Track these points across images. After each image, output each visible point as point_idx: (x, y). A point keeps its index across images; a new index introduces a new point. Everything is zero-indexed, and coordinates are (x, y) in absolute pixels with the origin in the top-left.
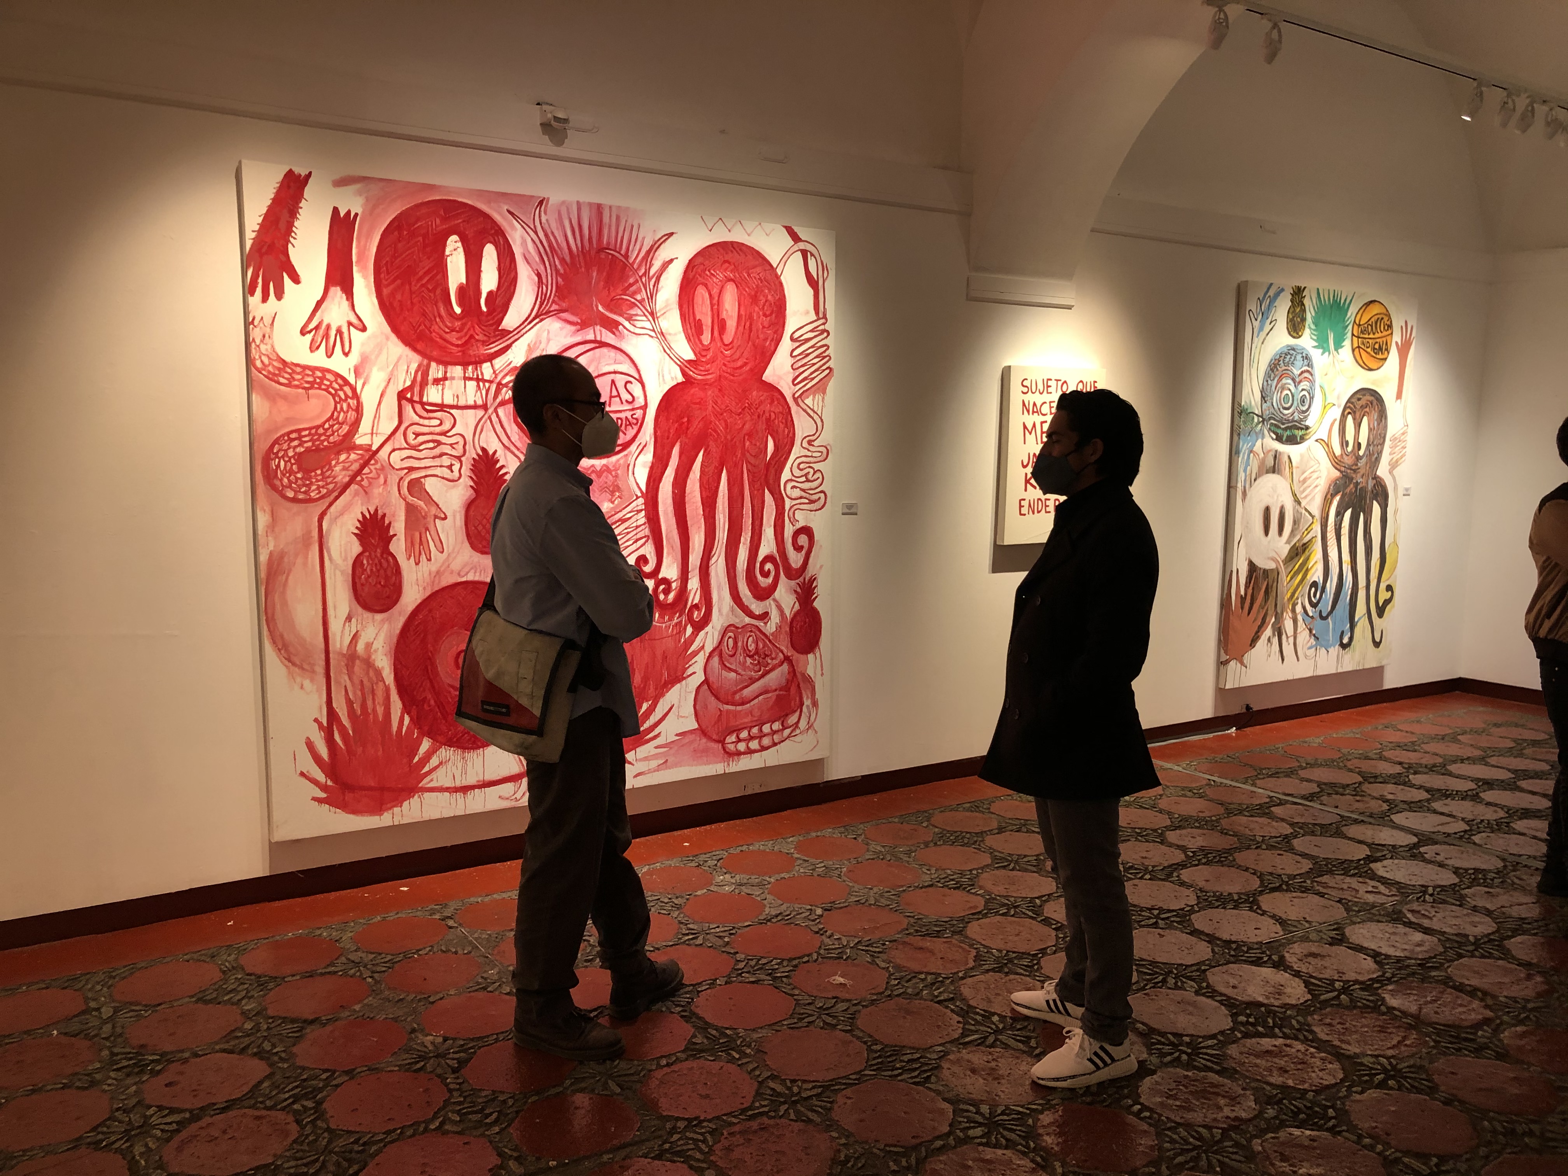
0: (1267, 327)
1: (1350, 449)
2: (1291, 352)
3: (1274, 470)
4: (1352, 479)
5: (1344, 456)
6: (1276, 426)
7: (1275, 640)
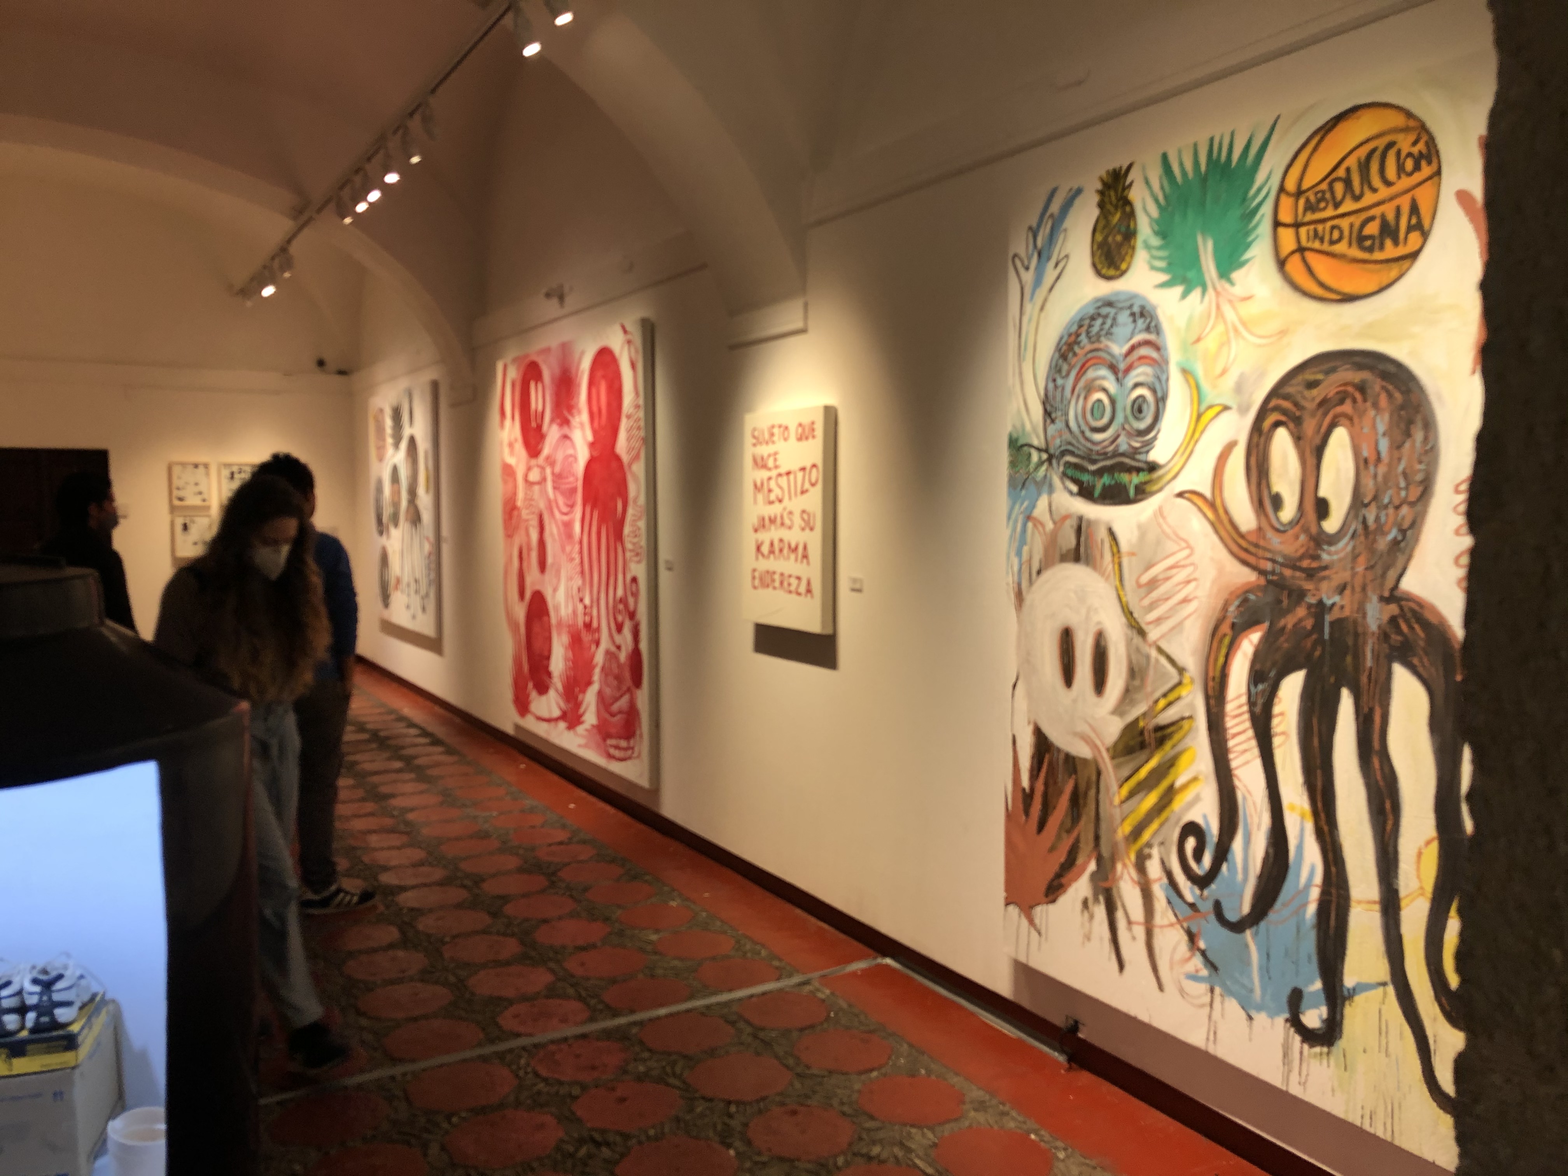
0: (1050, 274)
1: (1288, 513)
3: (1076, 556)
4: (1301, 594)
7: (1100, 911)
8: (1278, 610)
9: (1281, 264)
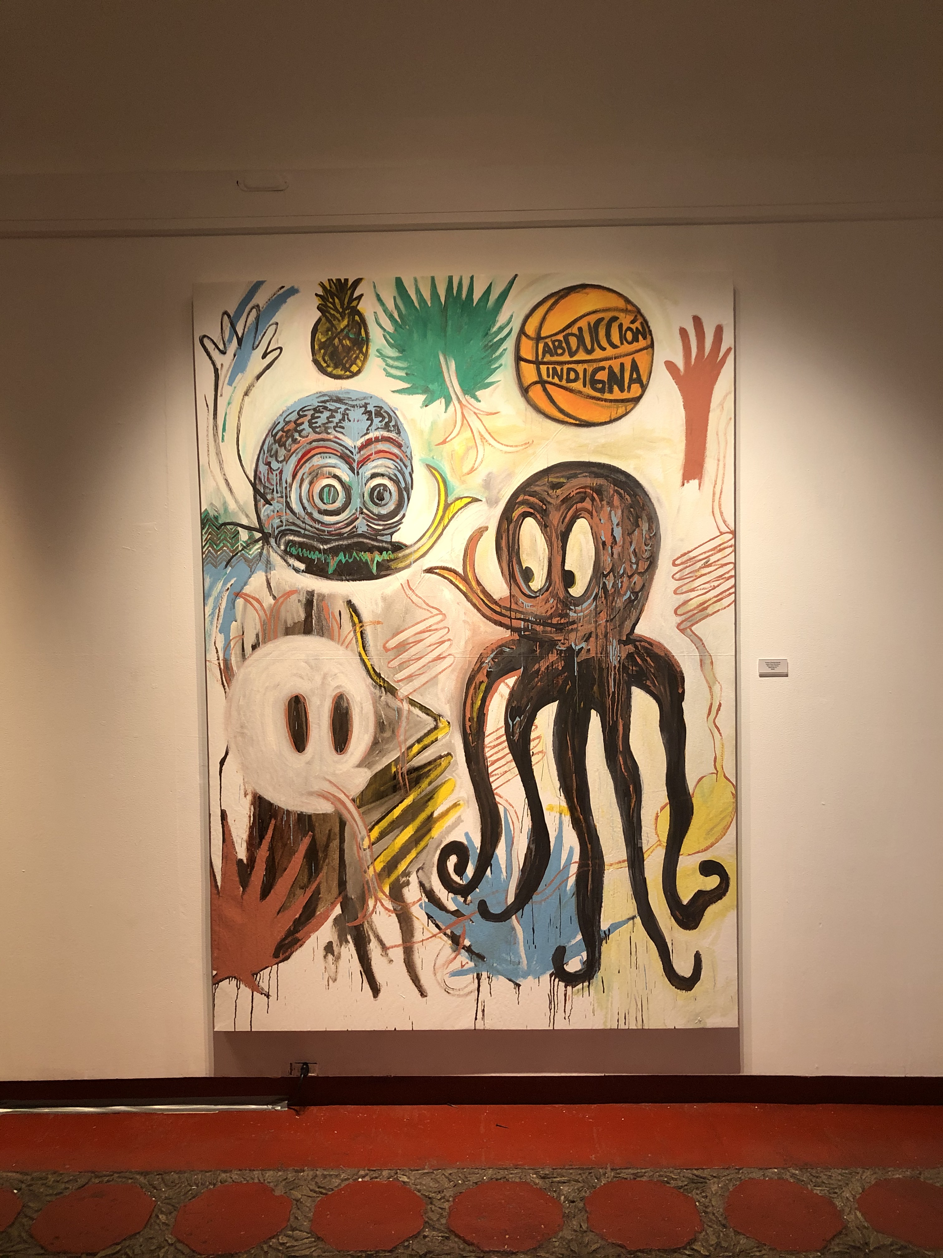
0: (256, 363)
1: (537, 583)
2: (332, 406)
3: (306, 628)
4: (553, 644)
5: (521, 599)
6: (301, 545)
7: (349, 951)
8: (531, 658)
9: (525, 391)
